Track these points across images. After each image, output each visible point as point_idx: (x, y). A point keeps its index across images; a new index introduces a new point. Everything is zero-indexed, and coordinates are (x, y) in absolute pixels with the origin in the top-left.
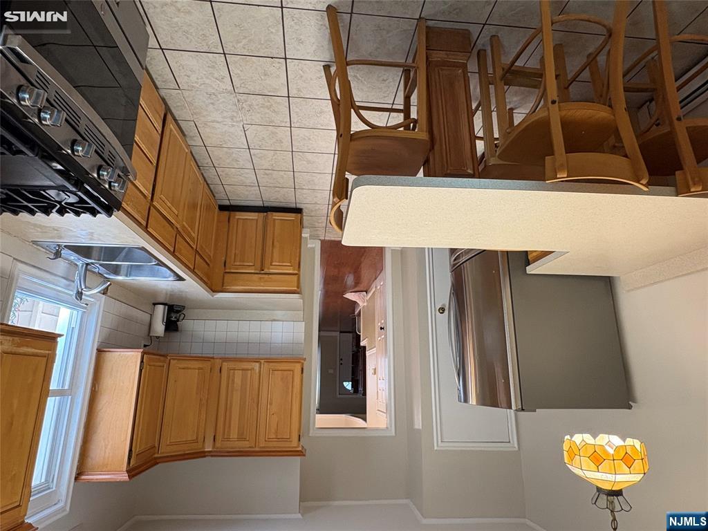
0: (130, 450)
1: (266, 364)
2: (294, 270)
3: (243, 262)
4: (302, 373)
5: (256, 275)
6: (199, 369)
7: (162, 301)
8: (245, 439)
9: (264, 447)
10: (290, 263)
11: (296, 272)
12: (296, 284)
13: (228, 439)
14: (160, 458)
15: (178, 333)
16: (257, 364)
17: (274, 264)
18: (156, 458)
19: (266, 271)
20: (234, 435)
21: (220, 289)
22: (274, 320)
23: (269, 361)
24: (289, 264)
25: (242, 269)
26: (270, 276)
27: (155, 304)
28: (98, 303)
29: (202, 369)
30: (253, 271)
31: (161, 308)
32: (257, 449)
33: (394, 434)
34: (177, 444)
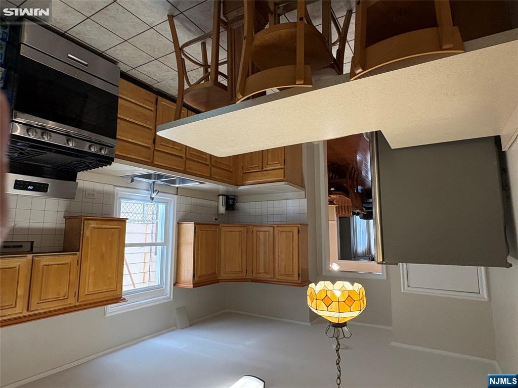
0: (194, 274)
1: (277, 228)
2: (281, 165)
3: (252, 165)
4: (299, 233)
5: (259, 173)
6: (239, 232)
7: (221, 193)
8: (268, 274)
9: (278, 279)
10: (279, 161)
11: (282, 167)
12: (283, 175)
13: (259, 273)
14: (221, 279)
15: (234, 212)
16: (272, 228)
17: (269, 163)
18: (219, 280)
19: (264, 169)
20: (262, 270)
21: (241, 184)
22: (287, 199)
23: (279, 226)
24: (277, 162)
25: (252, 170)
26: (268, 172)
27: (219, 196)
28: (173, 200)
29: (241, 231)
30: (257, 170)
31: (221, 197)
32: (275, 280)
33: (385, 279)
34: (230, 273)
